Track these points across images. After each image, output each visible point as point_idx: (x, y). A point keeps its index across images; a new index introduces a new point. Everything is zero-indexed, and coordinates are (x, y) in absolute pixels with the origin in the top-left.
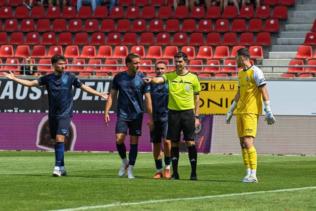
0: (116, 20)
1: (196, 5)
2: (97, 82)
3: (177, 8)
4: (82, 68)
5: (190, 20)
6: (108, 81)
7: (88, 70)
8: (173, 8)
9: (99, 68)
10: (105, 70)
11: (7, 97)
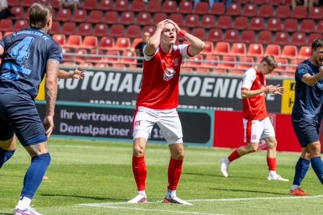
0: (234, 17)
1: (315, 6)
2: (216, 78)
3: (296, 8)
4: (199, 63)
5: (309, 20)
6: (228, 78)
7: (206, 66)
8: (291, 7)
9: (216, 64)
10: (222, 67)
11: (125, 90)
